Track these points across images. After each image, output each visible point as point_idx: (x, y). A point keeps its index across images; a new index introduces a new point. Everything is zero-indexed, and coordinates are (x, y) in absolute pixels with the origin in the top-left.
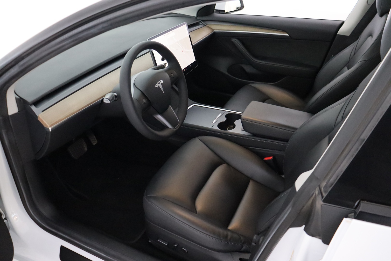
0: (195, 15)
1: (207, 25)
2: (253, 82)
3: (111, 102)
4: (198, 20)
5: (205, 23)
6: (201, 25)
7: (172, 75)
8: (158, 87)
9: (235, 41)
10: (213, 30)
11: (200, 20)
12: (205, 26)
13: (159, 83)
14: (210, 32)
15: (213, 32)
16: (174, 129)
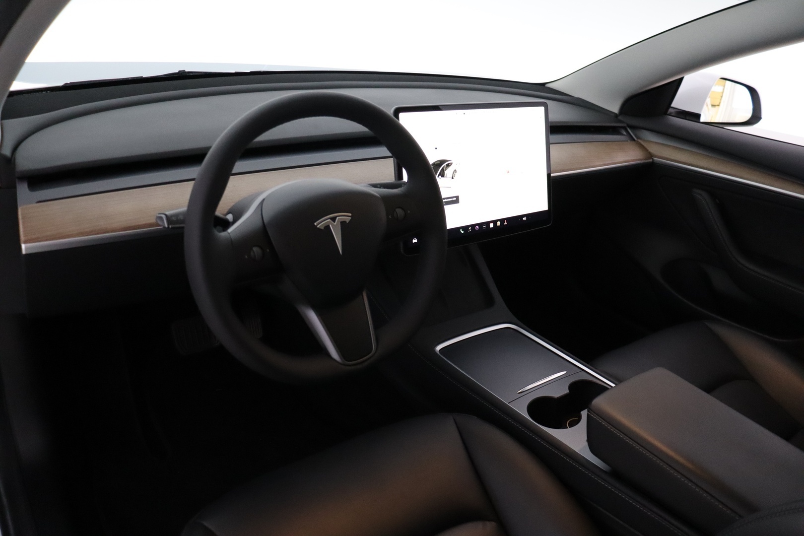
0: (615, 108)
1: (639, 140)
2: (719, 318)
3: (170, 226)
4: (621, 122)
5: (634, 134)
6: (625, 135)
7: (400, 212)
8: (323, 228)
9: (702, 197)
10: (651, 156)
11: (623, 122)
12: (634, 140)
13: (334, 219)
14: (638, 158)
15: (651, 160)
16: (344, 365)
